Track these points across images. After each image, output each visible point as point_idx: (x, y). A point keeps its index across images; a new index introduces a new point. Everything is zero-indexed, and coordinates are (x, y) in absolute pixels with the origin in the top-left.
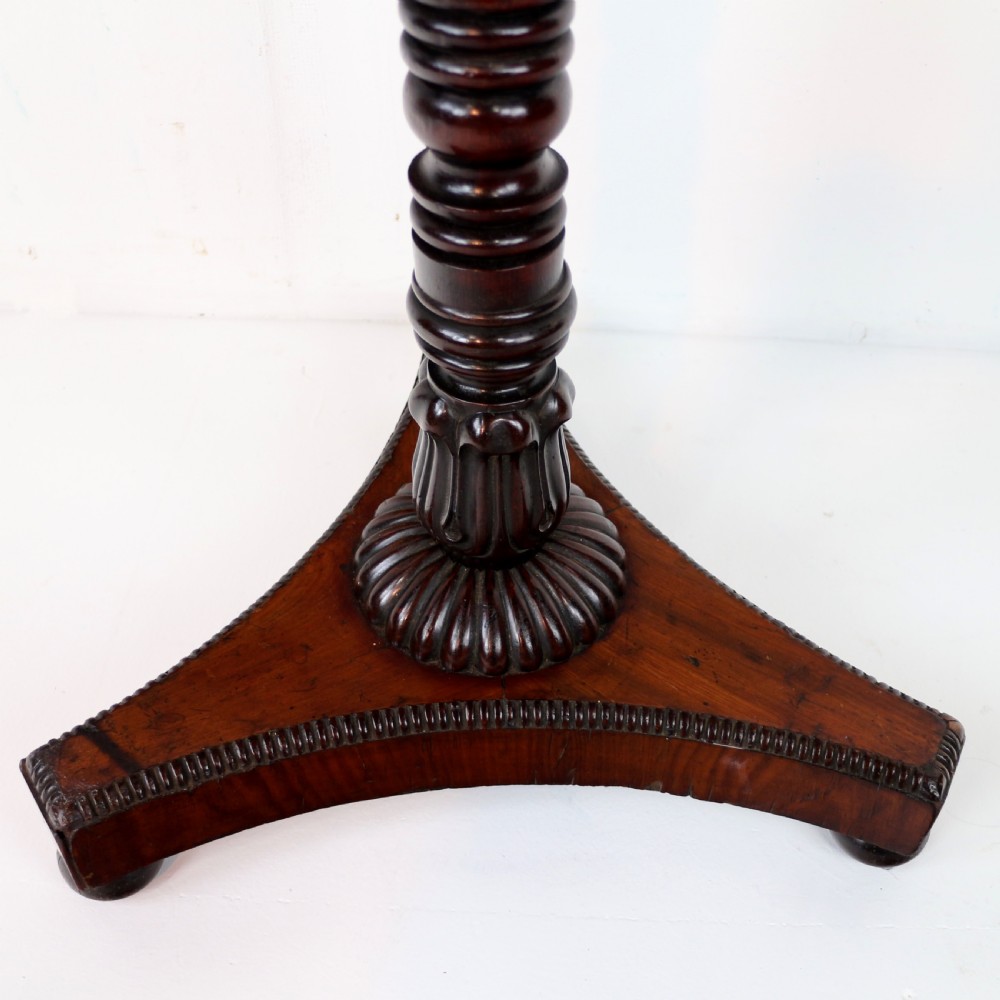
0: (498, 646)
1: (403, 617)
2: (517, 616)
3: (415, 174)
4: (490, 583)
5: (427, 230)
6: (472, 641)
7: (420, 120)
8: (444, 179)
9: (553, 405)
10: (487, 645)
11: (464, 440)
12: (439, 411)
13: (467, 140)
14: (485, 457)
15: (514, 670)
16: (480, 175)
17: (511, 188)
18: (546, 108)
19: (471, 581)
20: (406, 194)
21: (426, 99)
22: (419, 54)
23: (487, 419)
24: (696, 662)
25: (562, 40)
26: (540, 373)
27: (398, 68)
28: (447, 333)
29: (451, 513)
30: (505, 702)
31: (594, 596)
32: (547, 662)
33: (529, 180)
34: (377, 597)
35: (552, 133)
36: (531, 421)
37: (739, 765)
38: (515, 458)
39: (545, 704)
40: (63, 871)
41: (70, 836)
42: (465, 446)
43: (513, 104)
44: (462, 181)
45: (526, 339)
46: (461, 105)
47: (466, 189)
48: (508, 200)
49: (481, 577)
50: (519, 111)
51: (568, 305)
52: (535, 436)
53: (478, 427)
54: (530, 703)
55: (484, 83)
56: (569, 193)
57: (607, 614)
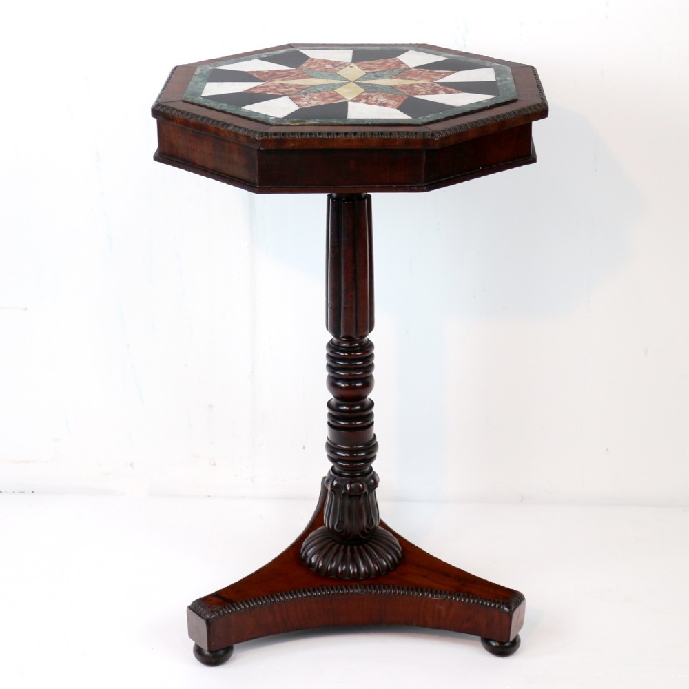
0: (356, 570)
1: (321, 564)
2: (363, 563)
3: (329, 405)
4: (352, 551)
5: (333, 421)
6: (346, 569)
7: (332, 388)
8: (338, 405)
9: (372, 481)
10: (352, 571)
11: (343, 492)
12: (335, 483)
13: (344, 393)
14: (350, 496)
15: (361, 578)
16: (349, 403)
17: (358, 407)
18: (367, 383)
19: (345, 551)
20: (327, 410)
21: (333, 383)
22: (332, 370)
23: (351, 483)
24: (426, 577)
25: (372, 365)
26: (368, 468)
27: (325, 374)
28: (338, 453)
29: (339, 522)
30: (358, 587)
31: (390, 558)
32: (372, 576)
33: (362, 405)
34: (310, 560)
35: (370, 391)
36: (365, 485)
37: (442, 608)
38: (360, 496)
39: (372, 587)
40: (196, 656)
41: (210, 621)
42: (344, 493)
43: (358, 383)
44: (343, 405)
45: (363, 454)
46: (343, 383)
47: (345, 407)
48: (358, 411)
49: (349, 548)
50: (360, 384)
51: (376, 446)
52: (366, 490)
53: (348, 487)
54: (368, 587)
55: (350, 377)
56: (374, 410)
57: (395, 565)
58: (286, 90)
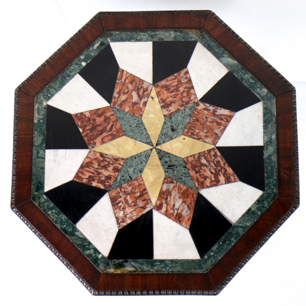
58: (106, 173)
